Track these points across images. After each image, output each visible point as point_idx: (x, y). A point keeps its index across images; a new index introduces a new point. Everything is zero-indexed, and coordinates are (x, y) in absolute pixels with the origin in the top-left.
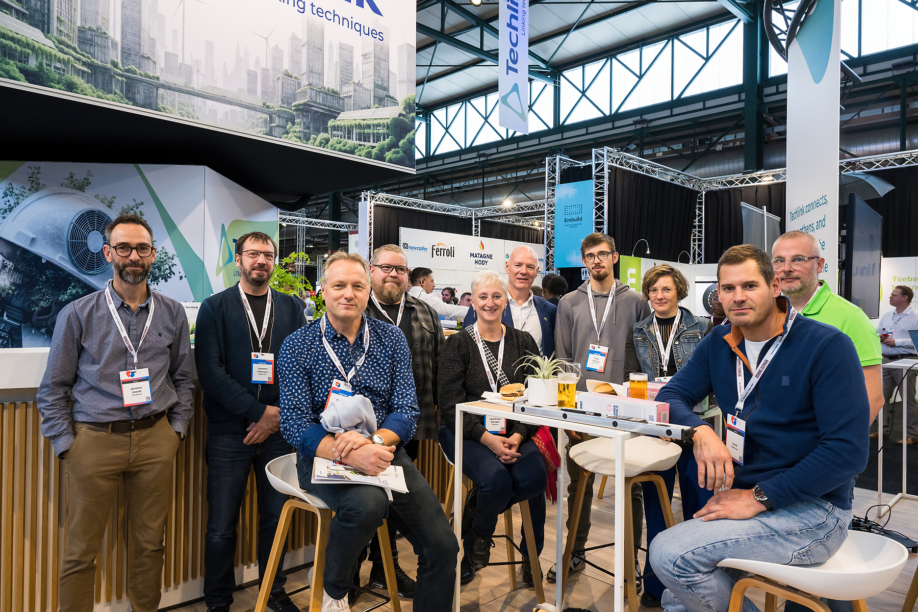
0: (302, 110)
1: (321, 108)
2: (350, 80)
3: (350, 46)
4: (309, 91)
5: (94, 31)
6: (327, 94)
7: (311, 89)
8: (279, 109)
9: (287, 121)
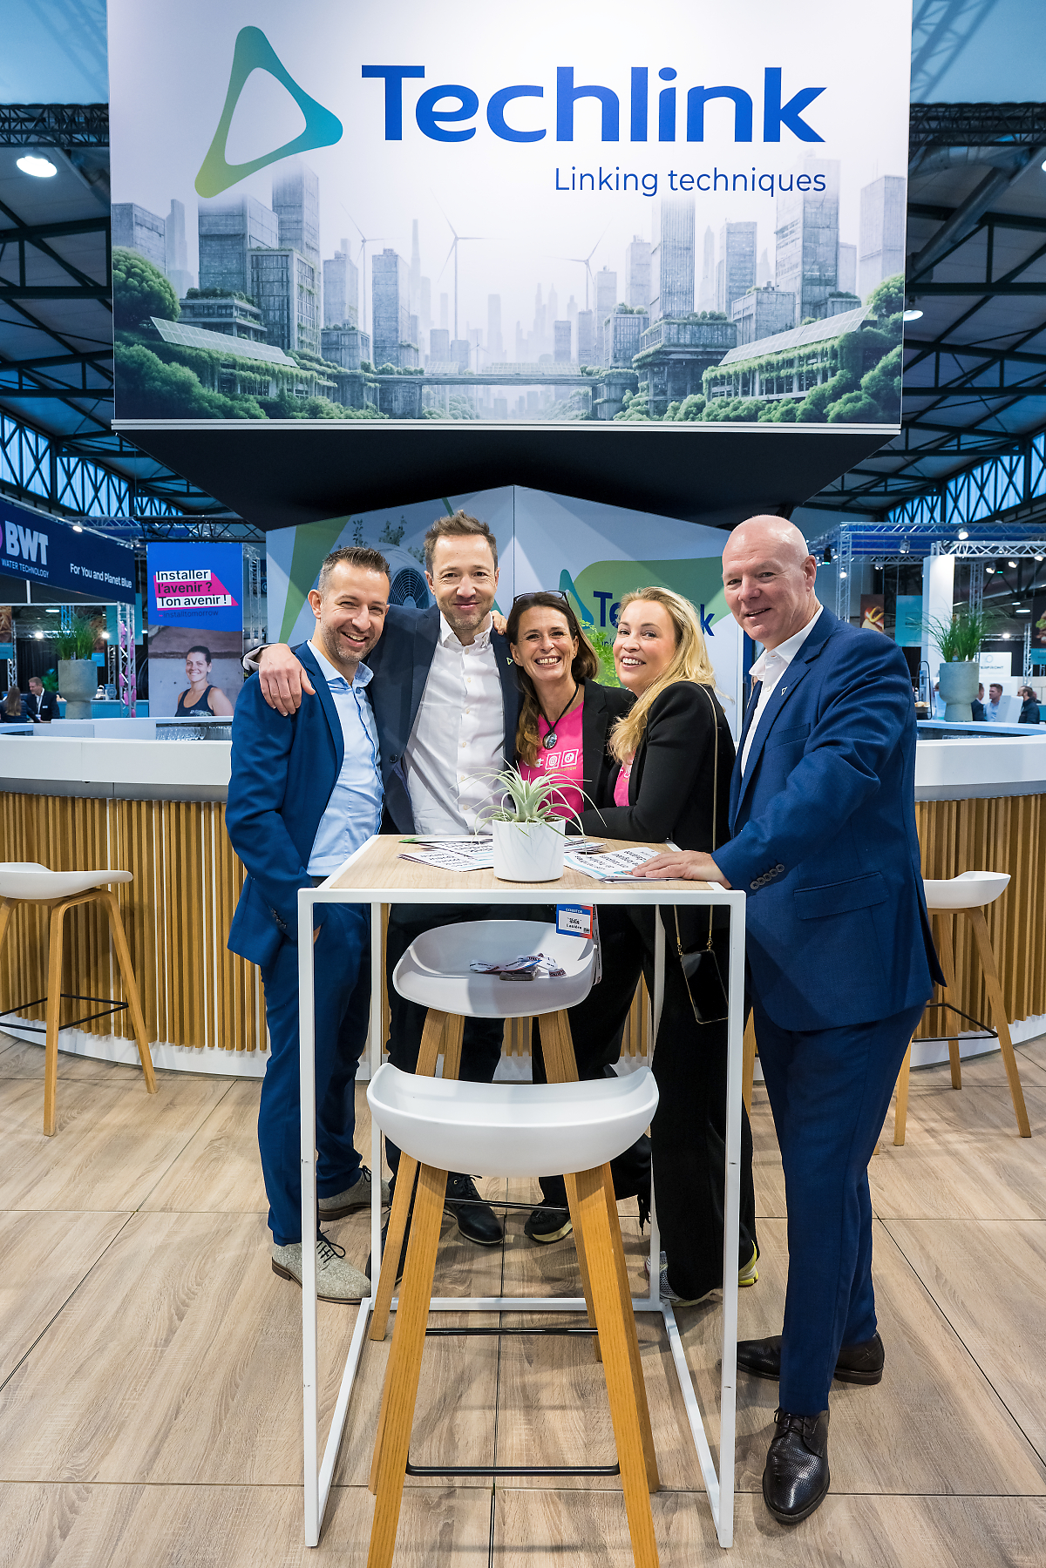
0: (651, 364)
1: (688, 352)
2: (748, 287)
3: (748, 224)
4: (664, 328)
5: (340, 329)
6: (699, 325)
7: (669, 324)
8: (610, 371)
9: (624, 390)
